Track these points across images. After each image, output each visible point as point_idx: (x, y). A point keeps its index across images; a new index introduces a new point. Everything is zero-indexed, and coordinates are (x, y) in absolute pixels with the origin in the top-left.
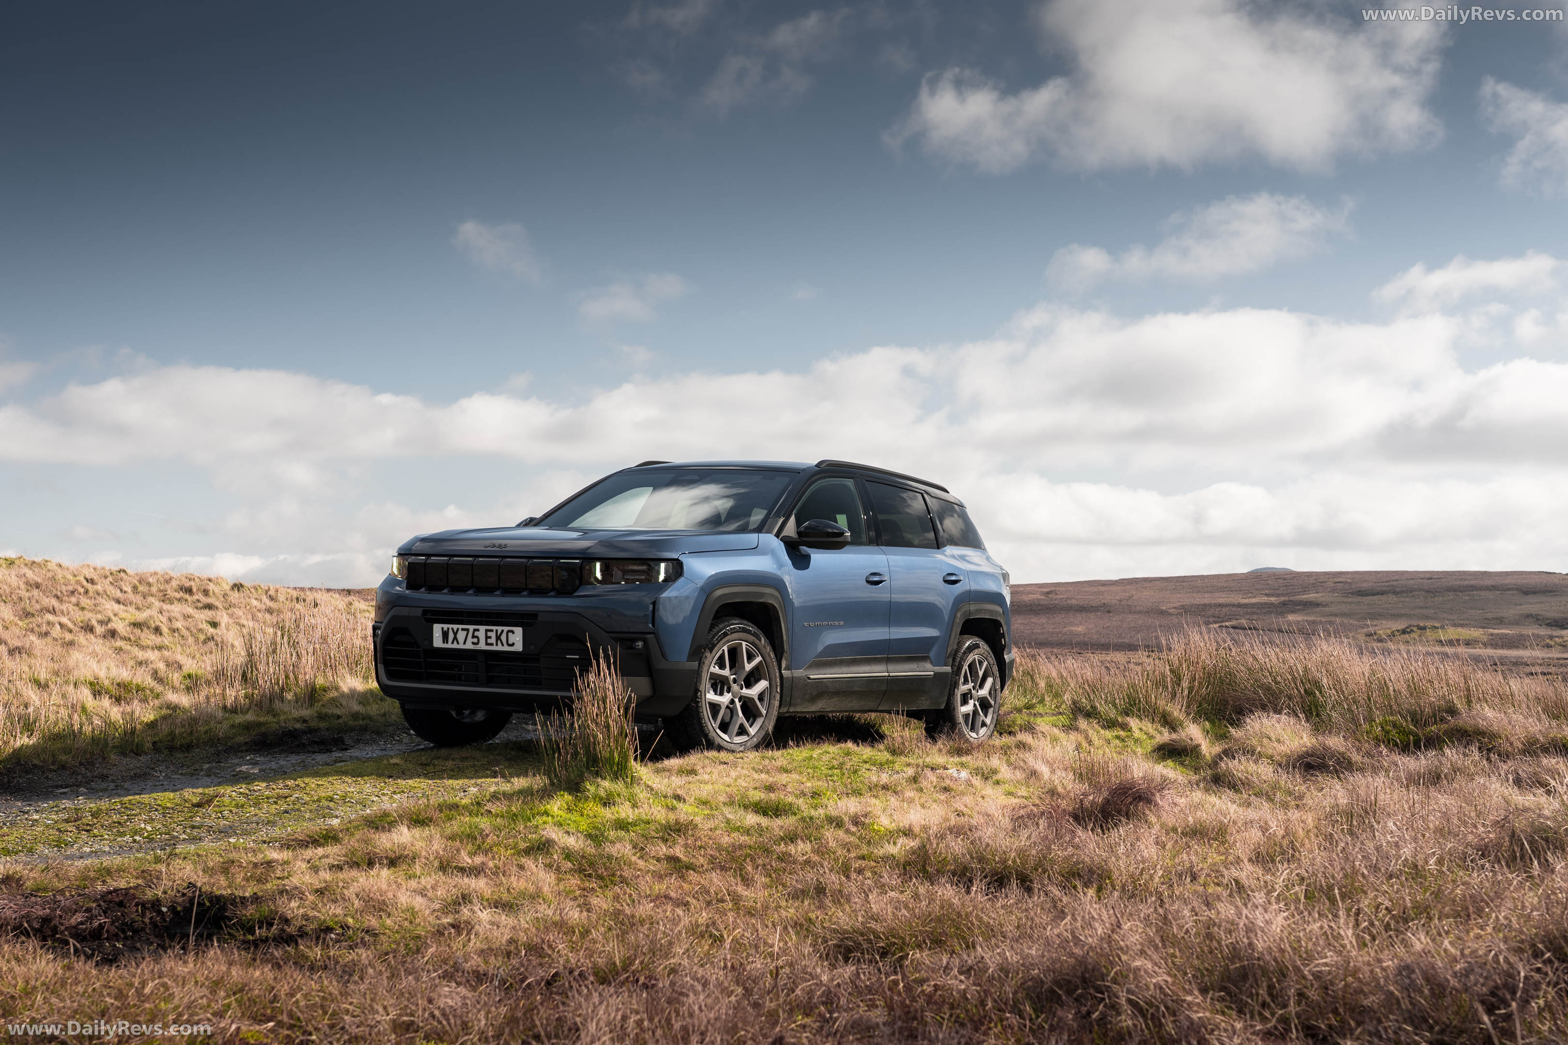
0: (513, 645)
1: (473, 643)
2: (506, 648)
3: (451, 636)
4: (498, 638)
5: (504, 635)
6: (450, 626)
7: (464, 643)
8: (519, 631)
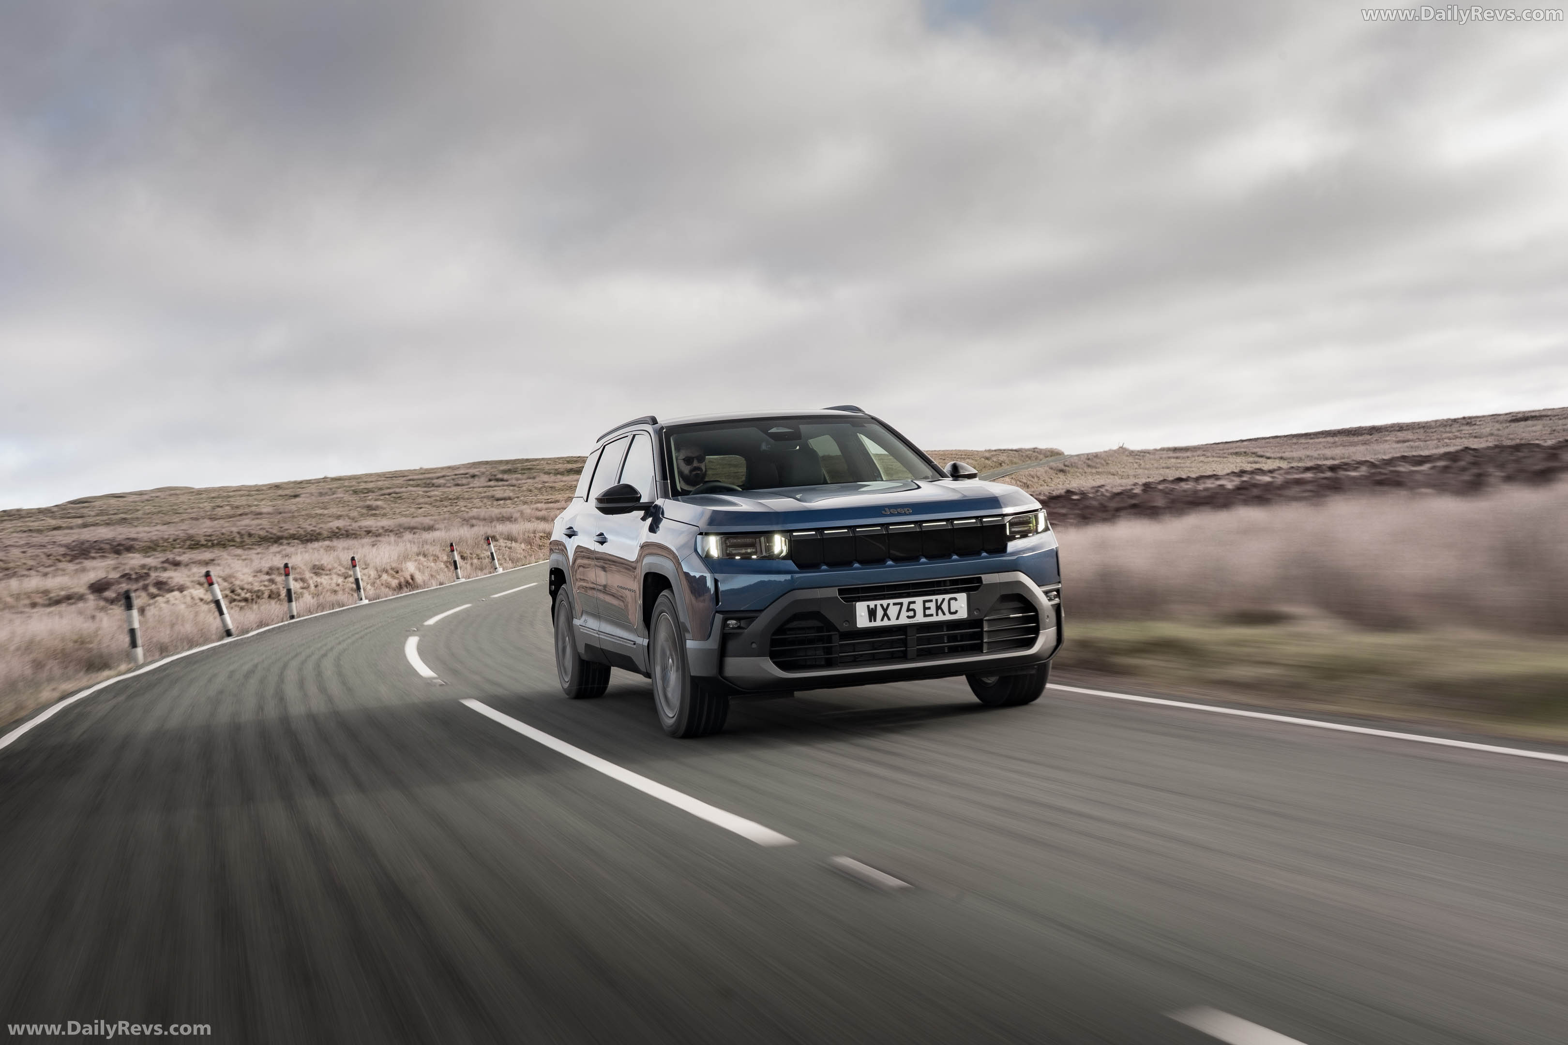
0: (956, 612)
1: (909, 617)
2: (948, 617)
3: (880, 613)
4: (939, 608)
5: (946, 603)
6: (878, 602)
7: (897, 618)
8: (962, 597)
